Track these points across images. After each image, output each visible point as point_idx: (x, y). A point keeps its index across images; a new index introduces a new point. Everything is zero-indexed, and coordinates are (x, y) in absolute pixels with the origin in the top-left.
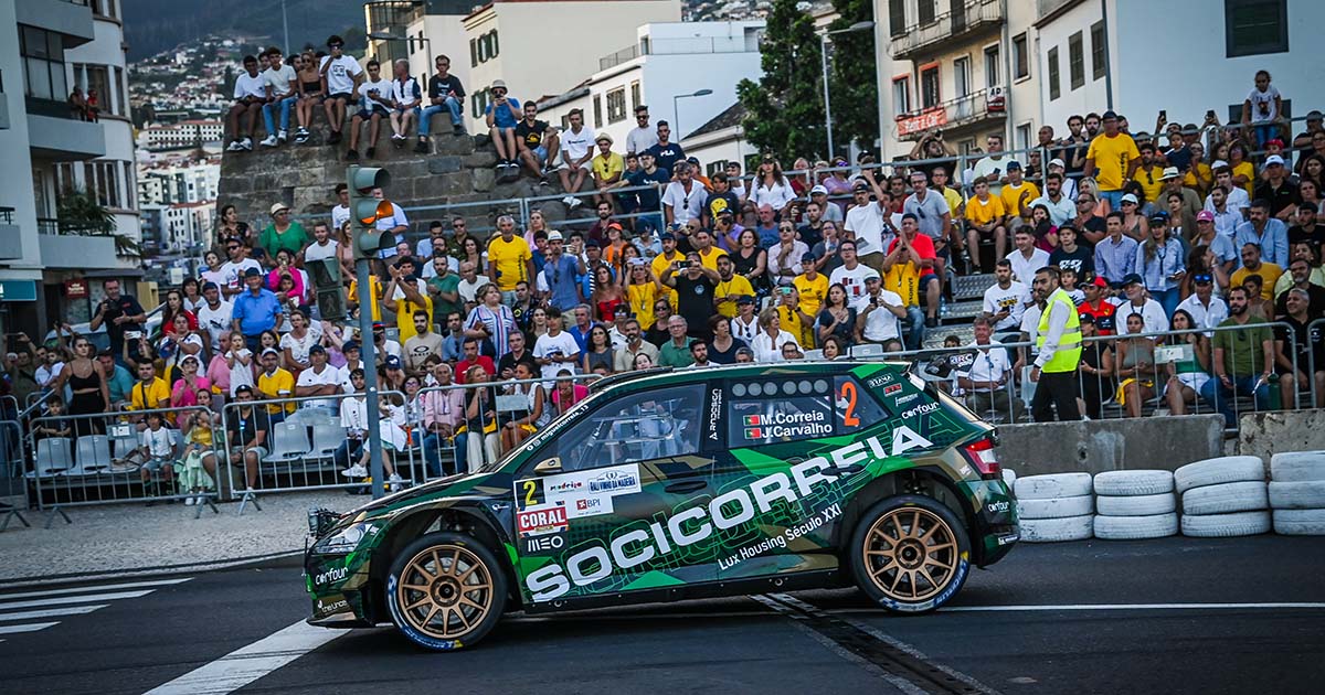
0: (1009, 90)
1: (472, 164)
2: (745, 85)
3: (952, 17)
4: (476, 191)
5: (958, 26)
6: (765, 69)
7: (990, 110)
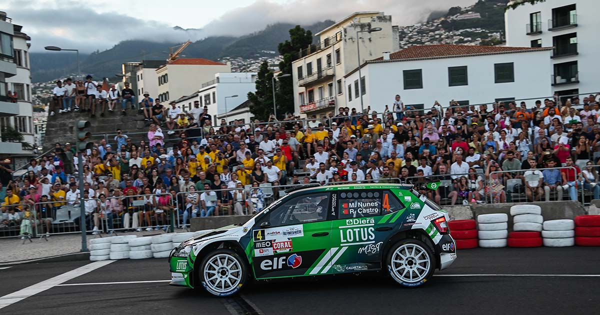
0: (336, 98)
1: (137, 119)
2: (250, 94)
3: (318, 73)
4: (138, 128)
5: (320, 77)
6: (257, 89)
7: (330, 104)
